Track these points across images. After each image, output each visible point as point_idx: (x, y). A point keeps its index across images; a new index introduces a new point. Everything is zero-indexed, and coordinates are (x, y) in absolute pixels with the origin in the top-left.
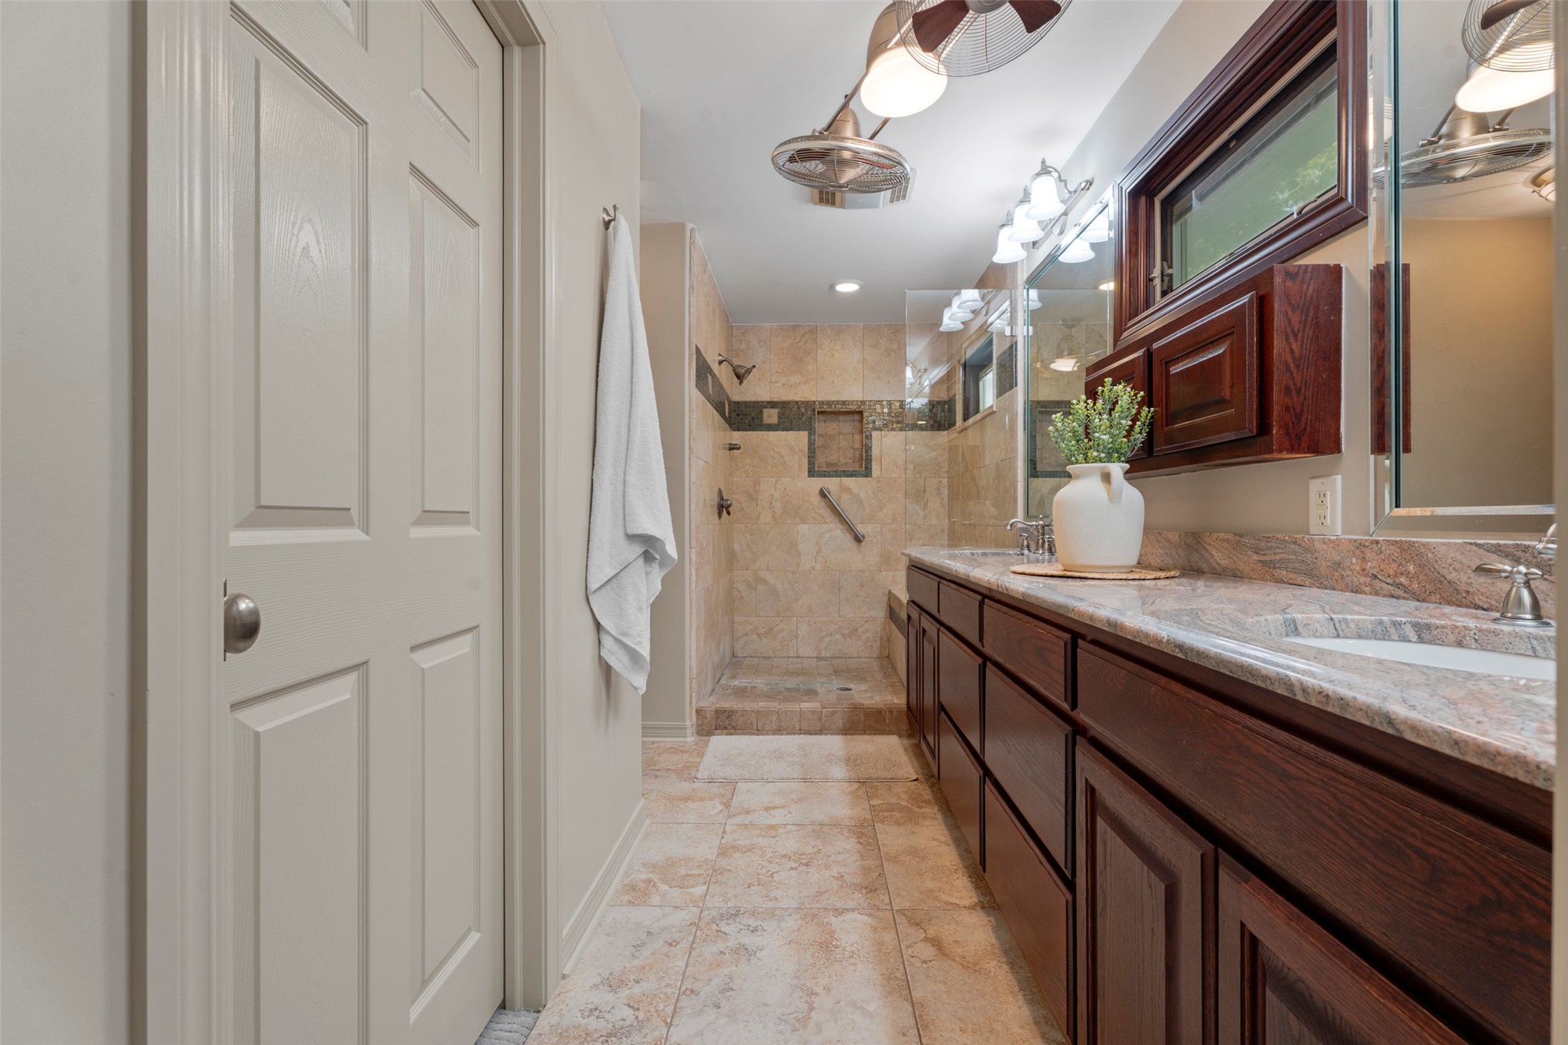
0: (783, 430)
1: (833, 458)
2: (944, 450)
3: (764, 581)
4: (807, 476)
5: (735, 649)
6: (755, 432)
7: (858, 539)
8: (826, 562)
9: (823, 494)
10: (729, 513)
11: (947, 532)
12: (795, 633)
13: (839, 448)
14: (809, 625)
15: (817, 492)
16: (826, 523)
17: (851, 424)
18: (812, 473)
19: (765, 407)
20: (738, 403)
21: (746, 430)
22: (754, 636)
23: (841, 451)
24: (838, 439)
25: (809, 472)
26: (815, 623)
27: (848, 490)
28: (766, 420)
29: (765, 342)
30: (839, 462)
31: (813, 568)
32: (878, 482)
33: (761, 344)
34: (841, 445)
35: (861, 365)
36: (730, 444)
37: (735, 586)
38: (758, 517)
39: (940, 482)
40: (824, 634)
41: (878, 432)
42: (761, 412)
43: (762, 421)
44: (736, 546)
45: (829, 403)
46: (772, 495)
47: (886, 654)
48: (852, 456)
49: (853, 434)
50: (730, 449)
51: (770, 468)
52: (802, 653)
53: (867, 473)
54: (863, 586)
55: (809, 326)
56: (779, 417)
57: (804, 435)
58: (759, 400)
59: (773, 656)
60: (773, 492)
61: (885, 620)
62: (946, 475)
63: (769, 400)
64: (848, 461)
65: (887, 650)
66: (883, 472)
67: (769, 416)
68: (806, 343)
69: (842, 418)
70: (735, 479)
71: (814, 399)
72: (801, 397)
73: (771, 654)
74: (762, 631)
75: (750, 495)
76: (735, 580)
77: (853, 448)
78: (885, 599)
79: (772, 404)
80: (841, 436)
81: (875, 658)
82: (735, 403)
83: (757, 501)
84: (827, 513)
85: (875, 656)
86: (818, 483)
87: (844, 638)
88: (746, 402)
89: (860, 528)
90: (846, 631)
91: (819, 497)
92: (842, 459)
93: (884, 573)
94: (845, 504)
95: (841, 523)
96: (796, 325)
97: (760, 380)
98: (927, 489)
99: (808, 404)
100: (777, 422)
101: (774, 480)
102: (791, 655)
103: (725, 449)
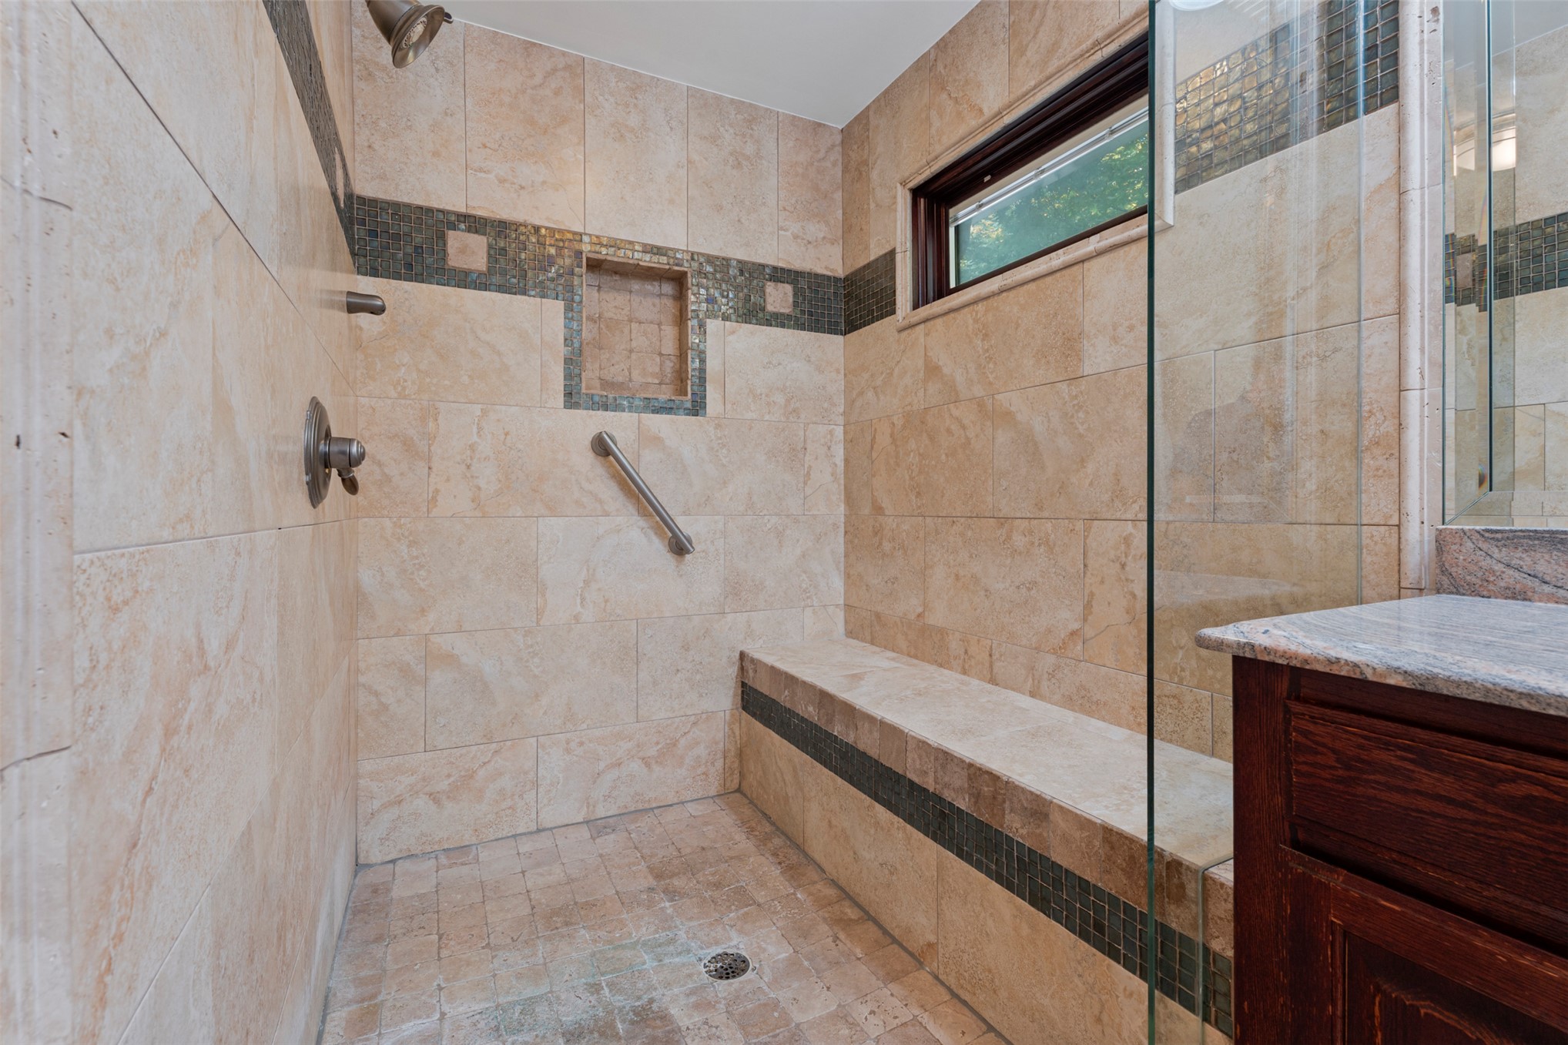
0: (502, 289)
1: (616, 372)
2: (838, 371)
3: (450, 660)
4: (562, 405)
5: (363, 846)
6: (424, 285)
7: (679, 547)
8: (606, 601)
9: (602, 448)
10: (351, 486)
11: (842, 530)
12: (532, 775)
13: (631, 351)
14: (568, 751)
15: (587, 443)
16: (607, 514)
17: (657, 301)
18: (572, 399)
19: (453, 227)
20: (373, 202)
21: (397, 276)
22: (421, 803)
23: (634, 356)
24: (626, 331)
25: (568, 395)
26: (581, 744)
27: (656, 441)
28: (455, 260)
29: (451, 63)
30: (630, 380)
31: (577, 618)
32: (718, 426)
33: (440, 64)
34: (634, 344)
35: (683, 172)
36: (349, 293)
37: (362, 679)
38: (433, 501)
39: (831, 432)
40: (602, 765)
41: (719, 322)
42: (442, 237)
43: (444, 259)
44: (367, 578)
45: (615, 244)
46: (472, 447)
47: (735, 785)
48: (657, 370)
49: (660, 324)
50: (352, 308)
51: (465, 379)
52: (549, 818)
53: (697, 408)
54: (687, 650)
55: (564, 54)
56: (489, 256)
57: (554, 308)
58: (435, 204)
59: (474, 840)
60: (475, 438)
61: (732, 715)
62: (841, 420)
63: (463, 210)
64: (650, 380)
65: (736, 776)
66: (729, 406)
67: (462, 251)
68: (557, 93)
69: (636, 285)
70: (363, 400)
71: (579, 228)
72: (547, 219)
73: (468, 838)
74: (444, 785)
75: (408, 445)
76: (362, 665)
77: (661, 354)
78: (733, 671)
79: (474, 224)
80: (634, 325)
81: (712, 797)
82: (362, 200)
83: (430, 459)
84: (609, 492)
85: (713, 792)
86: (590, 423)
87: (648, 765)
88: (397, 205)
89: (686, 525)
90: (653, 752)
91: (591, 455)
92: (635, 375)
93: (730, 617)
94: (650, 472)
95: (643, 513)
96: (534, 44)
97: (436, 154)
98: (809, 446)
99: (567, 240)
100: (484, 269)
101: (477, 409)
102: (520, 830)
103: (331, 305)
